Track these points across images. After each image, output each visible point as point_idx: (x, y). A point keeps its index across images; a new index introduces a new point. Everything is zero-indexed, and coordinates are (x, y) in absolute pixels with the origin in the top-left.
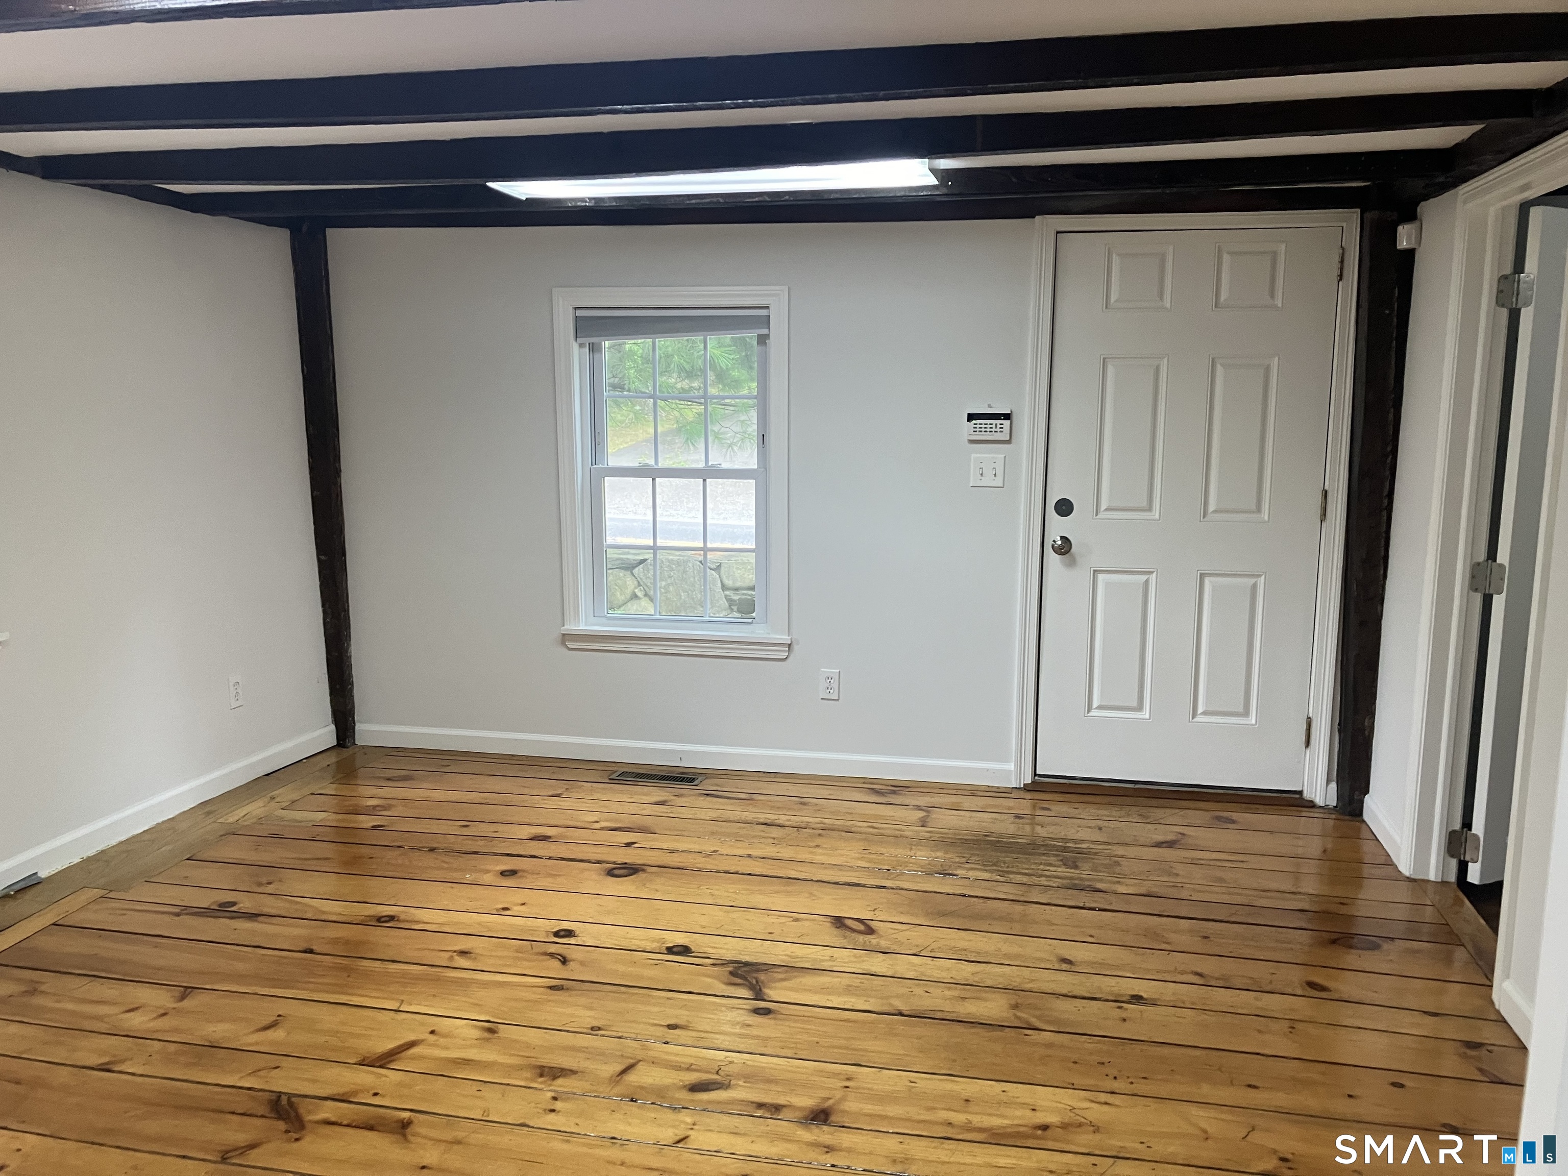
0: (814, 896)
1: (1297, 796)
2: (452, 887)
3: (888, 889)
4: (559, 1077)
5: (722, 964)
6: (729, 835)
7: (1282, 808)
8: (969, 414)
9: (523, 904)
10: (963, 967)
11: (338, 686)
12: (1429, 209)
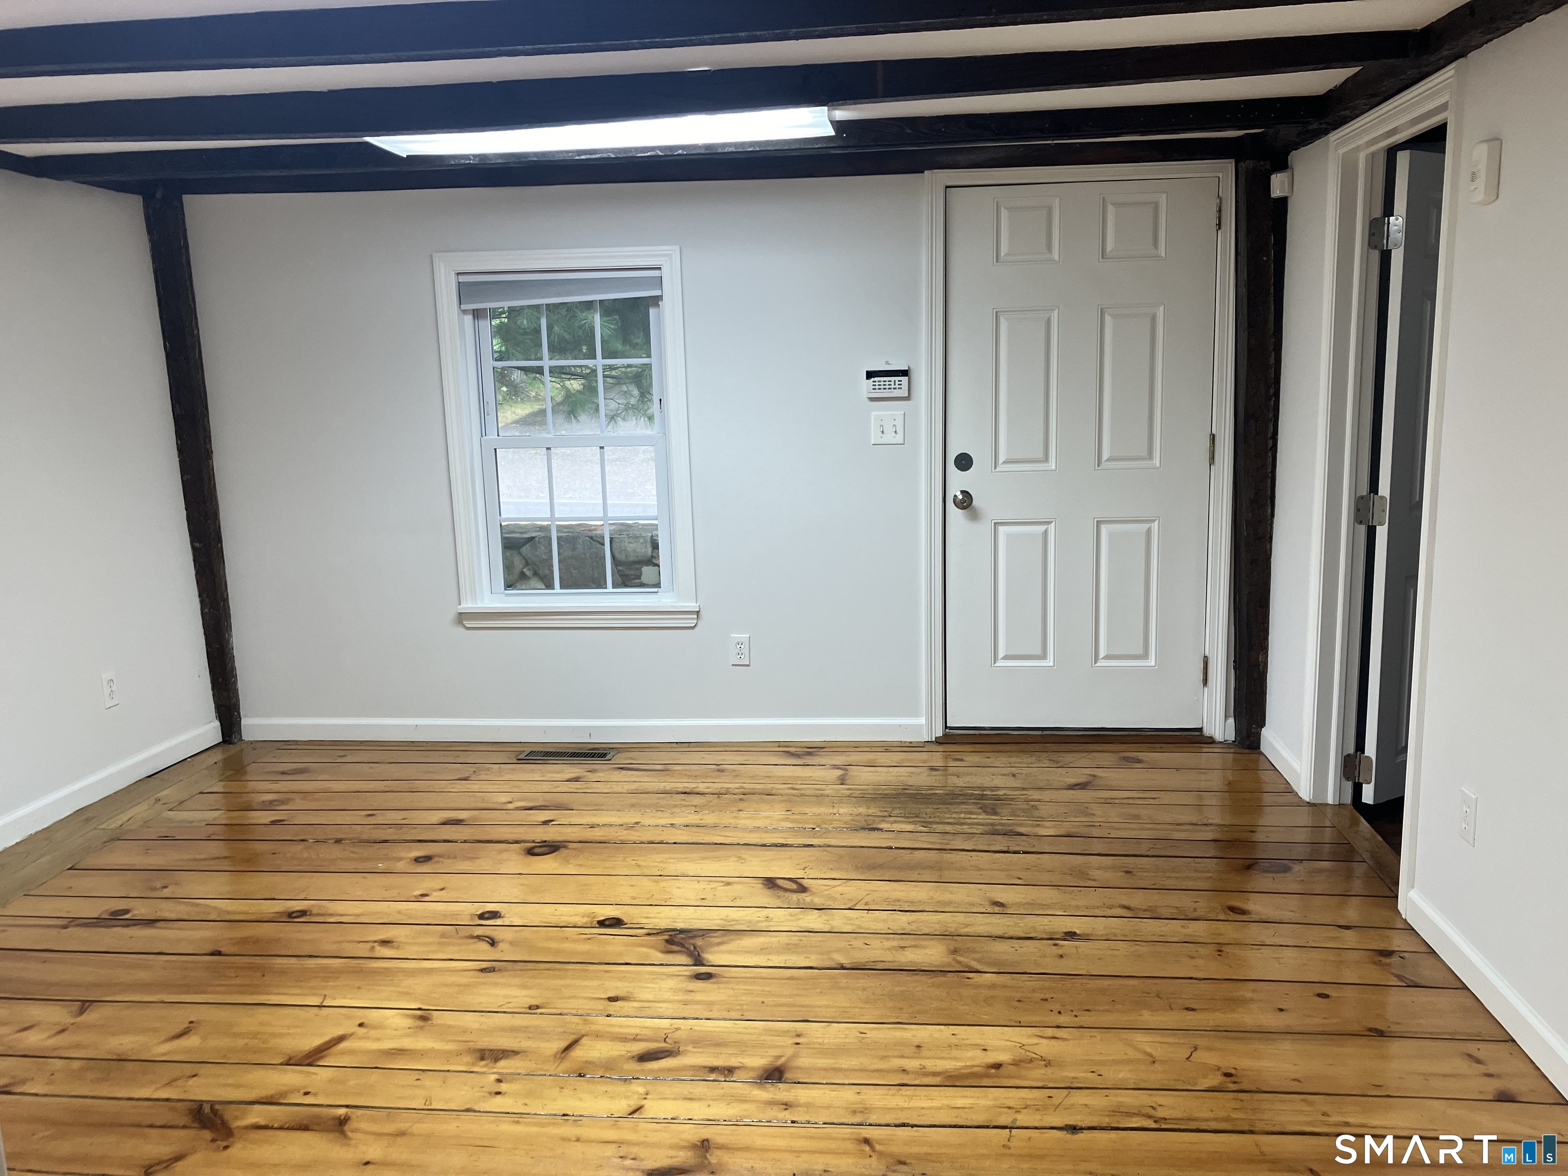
0: (743, 859)
1: (1198, 733)
2: (365, 878)
3: (814, 847)
4: (501, 1059)
5: (657, 933)
6: (649, 806)
7: (1185, 745)
8: (867, 371)
9: (442, 889)
10: (899, 917)
11: (220, 680)
12: (1299, 158)
